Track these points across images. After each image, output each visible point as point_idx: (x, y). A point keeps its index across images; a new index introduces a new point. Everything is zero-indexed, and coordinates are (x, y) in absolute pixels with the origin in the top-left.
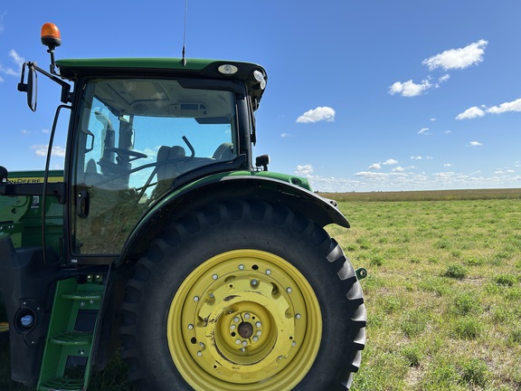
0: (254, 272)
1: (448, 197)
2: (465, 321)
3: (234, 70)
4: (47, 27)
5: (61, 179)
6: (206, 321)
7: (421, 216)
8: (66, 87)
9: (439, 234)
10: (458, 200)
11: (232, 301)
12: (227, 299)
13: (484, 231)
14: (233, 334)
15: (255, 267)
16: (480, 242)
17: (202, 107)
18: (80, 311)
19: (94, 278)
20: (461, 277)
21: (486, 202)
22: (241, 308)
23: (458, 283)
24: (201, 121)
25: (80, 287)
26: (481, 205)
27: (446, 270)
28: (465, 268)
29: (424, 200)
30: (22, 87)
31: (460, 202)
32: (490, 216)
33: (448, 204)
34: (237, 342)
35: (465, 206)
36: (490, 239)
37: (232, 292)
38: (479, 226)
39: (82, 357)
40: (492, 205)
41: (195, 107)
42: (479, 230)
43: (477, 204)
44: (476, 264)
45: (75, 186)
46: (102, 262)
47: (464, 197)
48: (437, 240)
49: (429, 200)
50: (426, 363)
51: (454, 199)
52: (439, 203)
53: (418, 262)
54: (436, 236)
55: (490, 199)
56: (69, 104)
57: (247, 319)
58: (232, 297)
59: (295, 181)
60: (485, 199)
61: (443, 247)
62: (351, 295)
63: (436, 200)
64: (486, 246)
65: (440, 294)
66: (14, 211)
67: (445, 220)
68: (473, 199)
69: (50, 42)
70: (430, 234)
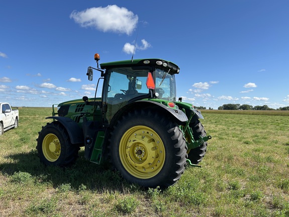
3: (148, 62)
4: (96, 55)
5: (101, 100)
8: (102, 72)
11: (135, 142)
12: (134, 141)
14: (136, 153)
30: (87, 74)
37: (135, 139)
45: (105, 102)
56: (103, 77)
57: (141, 149)
69: (97, 59)
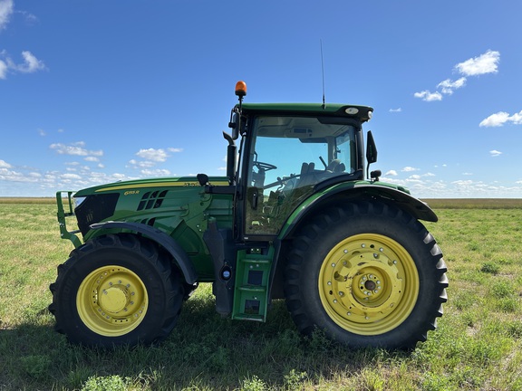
0: (372, 249)
1: (470, 206)
2: (504, 301)
3: (355, 111)
4: (240, 84)
6: (346, 278)
7: (447, 223)
9: (468, 238)
10: (479, 208)
11: (363, 266)
12: (360, 264)
13: (510, 237)
14: (362, 288)
15: (372, 246)
16: (509, 247)
17: (310, 131)
18: (251, 272)
19: (255, 250)
20: (495, 272)
21: (509, 212)
22: (366, 272)
23: (492, 277)
24: (303, 141)
25: (248, 256)
26: (504, 214)
27: (481, 266)
28: (497, 266)
29: (446, 208)
31: (482, 211)
32: (514, 224)
33: (471, 213)
34: (365, 293)
35: (489, 214)
36: (517, 244)
37: (362, 260)
38: (505, 232)
39: (256, 301)
40: (514, 214)
41: (304, 131)
42: (505, 237)
43: (500, 213)
44: (507, 264)
46: (265, 239)
47: (486, 205)
48: (467, 244)
49: (450, 208)
50: (478, 325)
51: (476, 208)
52: (462, 211)
53: (454, 261)
54: (465, 240)
55: (512, 208)
57: (372, 278)
58: (363, 263)
59: (399, 188)
60: (507, 208)
61: (474, 250)
62: (439, 266)
63: (457, 208)
64: (514, 250)
65: (479, 283)
66: (202, 204)
67: (472, 227)
68: (494, 208)
69: (241, 93)
70: (459, 238)
